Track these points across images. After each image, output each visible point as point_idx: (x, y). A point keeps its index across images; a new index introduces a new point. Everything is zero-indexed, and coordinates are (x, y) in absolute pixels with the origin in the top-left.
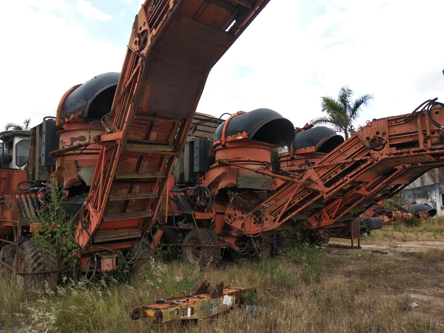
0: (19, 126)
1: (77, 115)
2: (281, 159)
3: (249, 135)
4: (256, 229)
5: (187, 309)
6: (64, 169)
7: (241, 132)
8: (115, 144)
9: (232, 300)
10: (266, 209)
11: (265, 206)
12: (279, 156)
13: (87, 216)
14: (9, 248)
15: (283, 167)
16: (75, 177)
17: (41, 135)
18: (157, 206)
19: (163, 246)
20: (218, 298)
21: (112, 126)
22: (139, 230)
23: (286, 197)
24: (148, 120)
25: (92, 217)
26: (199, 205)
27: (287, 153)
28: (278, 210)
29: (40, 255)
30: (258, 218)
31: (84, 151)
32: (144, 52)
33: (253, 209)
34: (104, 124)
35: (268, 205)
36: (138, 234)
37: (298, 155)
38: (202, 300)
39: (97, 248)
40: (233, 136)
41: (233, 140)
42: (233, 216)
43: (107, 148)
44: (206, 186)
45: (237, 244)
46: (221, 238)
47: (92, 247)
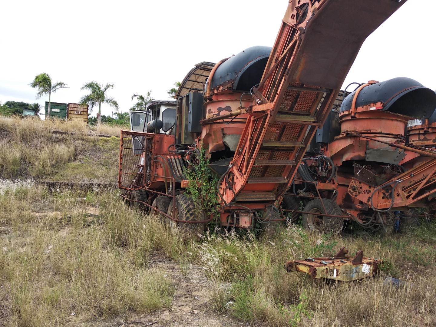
0: (142, 96)
1: (226, 87)
2: (411, 133)
3: (384, 106)
4: (385, 204)
5: (333, 270)
6: (211, 135)
7: (375, 103)
8: (264, 114)
9: (370, 269)
10: (399, 185)
11: (398, 181)
12: (409, 129)
13: (231, 178)
14: (161, 200)
15: (413, 141)
16: (220, 143)
17: (187, 104)
18: (293, 173)
19: (284, 211)
20: (358, 265)
21: (262, 97)
22: (274, 194)
23: (425, 173)
24: (295, 91)
25: (237, 179)
26: (320, 176)
27: (421, 126)
28: (413, 187)
29: (191, 207)
30: (389, 193)
31: (234, 120)
32: (303, 25)
33: (383, 183)
34: (254, 95)
35: (401, 180)
36: (273, 198)
37: (433, 128)
38: (345, 264)
39: (238, 206)
40: (364, 107)
41: (365, 111)
42: (358, 189)
43: (255, 118)
44: (329, 157)
45: (359, 217)
46: (343, 210)
47: (234, 205)
